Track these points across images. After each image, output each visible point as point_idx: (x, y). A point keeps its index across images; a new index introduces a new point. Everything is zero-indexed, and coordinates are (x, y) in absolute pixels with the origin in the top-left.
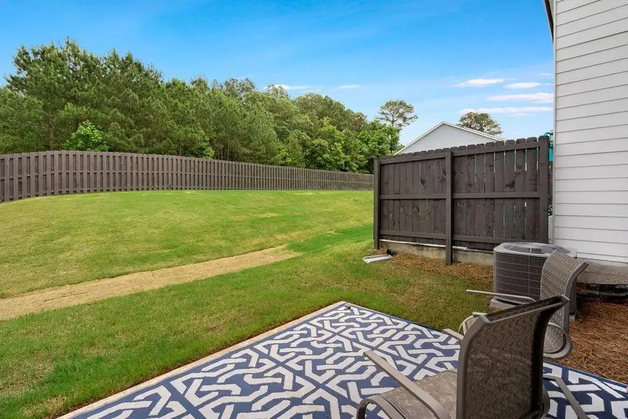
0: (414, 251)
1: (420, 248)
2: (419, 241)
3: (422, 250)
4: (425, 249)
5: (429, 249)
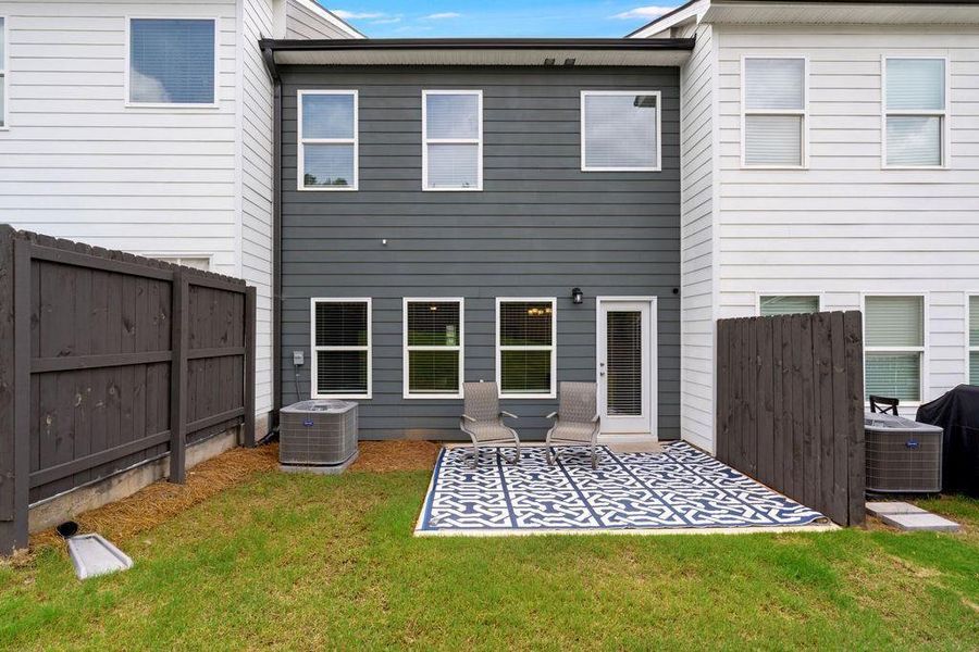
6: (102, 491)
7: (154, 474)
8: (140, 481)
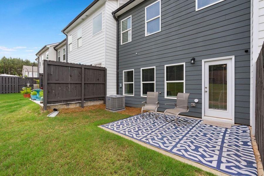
0: (65, 107)
1: (67, 105)
2: (67, 102)
3: (69, 105)
4: (70, 105)
5: (72, 104)
6: (67, 106)
7: (80, 105)
8: (76, 106)
